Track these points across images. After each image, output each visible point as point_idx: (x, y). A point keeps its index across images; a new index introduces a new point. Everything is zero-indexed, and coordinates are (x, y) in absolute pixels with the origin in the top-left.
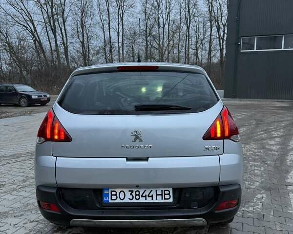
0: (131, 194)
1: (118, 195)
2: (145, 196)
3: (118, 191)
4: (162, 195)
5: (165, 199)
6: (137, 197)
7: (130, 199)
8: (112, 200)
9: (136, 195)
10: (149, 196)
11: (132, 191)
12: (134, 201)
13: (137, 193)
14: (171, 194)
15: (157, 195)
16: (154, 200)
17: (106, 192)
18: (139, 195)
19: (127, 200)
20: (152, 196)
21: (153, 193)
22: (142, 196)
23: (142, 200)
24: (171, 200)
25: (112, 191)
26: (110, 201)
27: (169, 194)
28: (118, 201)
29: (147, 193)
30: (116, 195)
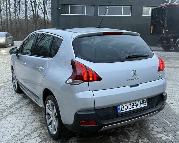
0: (130, 106)
1: (124, 107)
2: (136, 106)
3: (124, 105)
4: (142, 103)
5: (144, 105)
6: (133, 107)
7: (130, 108)
8: (122, 111)
9: (133, 106)
10: (138, 105)
11: (130, 104)
12: (132, 109)
13: (133, 104)
14: (146, 102)
15: (141, 103)
16: (140, 107)
17: (118, 107)
18: (133, 105)
19: (129, 110)
20: (139, 105)
21: (139, 103)
22: (135, 106)
23: (135, 108)
24: (146, 105)
25: (121, 106)
26: (121, 112)
27: (145, 102)
28: (125, 111)
29: (137, 104)
30: (123, 108)
